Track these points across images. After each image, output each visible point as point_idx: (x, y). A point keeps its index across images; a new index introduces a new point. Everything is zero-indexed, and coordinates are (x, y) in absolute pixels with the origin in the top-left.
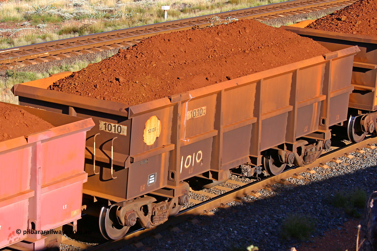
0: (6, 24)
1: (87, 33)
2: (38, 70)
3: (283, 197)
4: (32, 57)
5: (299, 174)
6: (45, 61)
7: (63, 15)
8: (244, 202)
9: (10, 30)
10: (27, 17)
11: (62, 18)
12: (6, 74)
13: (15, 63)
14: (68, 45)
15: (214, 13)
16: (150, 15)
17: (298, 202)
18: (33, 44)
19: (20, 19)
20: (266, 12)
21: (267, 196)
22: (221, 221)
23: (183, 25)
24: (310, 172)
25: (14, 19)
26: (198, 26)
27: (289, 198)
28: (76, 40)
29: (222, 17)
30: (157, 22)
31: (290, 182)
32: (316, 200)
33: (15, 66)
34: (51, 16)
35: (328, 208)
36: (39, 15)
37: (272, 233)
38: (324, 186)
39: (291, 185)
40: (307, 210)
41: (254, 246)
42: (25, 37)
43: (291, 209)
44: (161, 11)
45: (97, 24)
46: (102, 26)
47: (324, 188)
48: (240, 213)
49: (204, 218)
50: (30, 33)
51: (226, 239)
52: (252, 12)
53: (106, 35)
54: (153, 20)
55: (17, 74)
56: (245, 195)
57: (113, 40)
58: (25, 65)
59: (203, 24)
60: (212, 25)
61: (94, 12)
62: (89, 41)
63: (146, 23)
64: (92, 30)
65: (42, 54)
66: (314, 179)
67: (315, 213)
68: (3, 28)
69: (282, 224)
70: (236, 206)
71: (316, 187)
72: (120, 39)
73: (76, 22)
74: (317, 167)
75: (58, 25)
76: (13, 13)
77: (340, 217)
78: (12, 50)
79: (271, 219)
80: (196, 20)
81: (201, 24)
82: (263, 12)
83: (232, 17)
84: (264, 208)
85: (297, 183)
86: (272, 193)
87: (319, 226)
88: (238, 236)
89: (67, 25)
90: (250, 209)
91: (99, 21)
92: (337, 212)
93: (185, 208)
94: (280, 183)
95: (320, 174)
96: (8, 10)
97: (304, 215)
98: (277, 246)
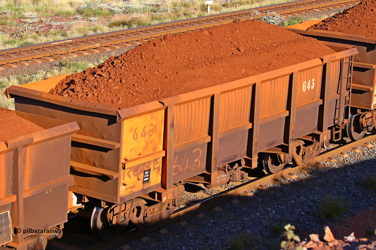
0: (60, 17)
1: (135, 26)
2: (90, 60)
3: (318, 179)
4: (84, 48)
5: (333, 158)
6: (96, 52)
7: (113, 9)
8: (282, 184)
9: (63, 23)
10: (79, 11)
11: (112, 12)
12: (60, 64)
13: (69, 54)
14: (117, 37)
15: (254, 7)
16: (194, 9)
17: (332, 184)
18: (85, 36)
19: (73, 13)
20: (302, 6)
21: (303, 178)
22: (260, 201)
23: (224, 19)
24: (344, 156)
25: (67, 13)
26: (238, 20)
27: (324, 180)
28: (125, 33)
29: (261, 11)
30: (200, 15)
31: (324, 165)
32: (349, 182)
33: (69, 56)
34: (102, 9)
35: (360, 190)
36: (91, 9)
37: (307, 213)
38: (356, 169)
39: (326, 168)
40: (341, 191)
41: (291, 225)
42: (78, 29)
43: (326, 191)
44: (204, 6)
45: (145, 18)
46: (149, 19)
47: (356, 171)
48: (278, 194)
49: (244, 198)
50: (82, 26)
51: (264, 219)
52: (290, 7)
53: (153, 28)
54: (197, 14)
55: (70, 64)
56: (283, 177)
57: (160, 32)
58: (78, 55)
59: (243, 18)
60: (252, 19)
61: (142, 6)
62: (137, 34)
63: (190, 17)
64: (139, 24)
65: (93, 46)
66: (347, 163)
67: (348, 194)
68: (57, 21)
69: (316, 204)
70: (274, 187)
71: (349, 169)
72: (166, 31)
73: (125, 16)
74: (350, 151)
75: (108, 18)
76: (67, 7)
77: (371, 198)
78: (65, 41)
79: (306, 200)
80: (237, 14)
81: (242, 18)
82: (300, 7)
83: (270, 11)
84: (300, 190)
85: (331, 167)
86: (308, 175)
87: (352, 206)
88: (275, 215)
89: (117, 18)
90: (288, 191)
91: (147, 15)
92: (368, 193)
93: (226, 189)
94: (315, 166)
95: (352, 158)
96: (61, 5)
97: (338, 196)
98: (312, 224)
